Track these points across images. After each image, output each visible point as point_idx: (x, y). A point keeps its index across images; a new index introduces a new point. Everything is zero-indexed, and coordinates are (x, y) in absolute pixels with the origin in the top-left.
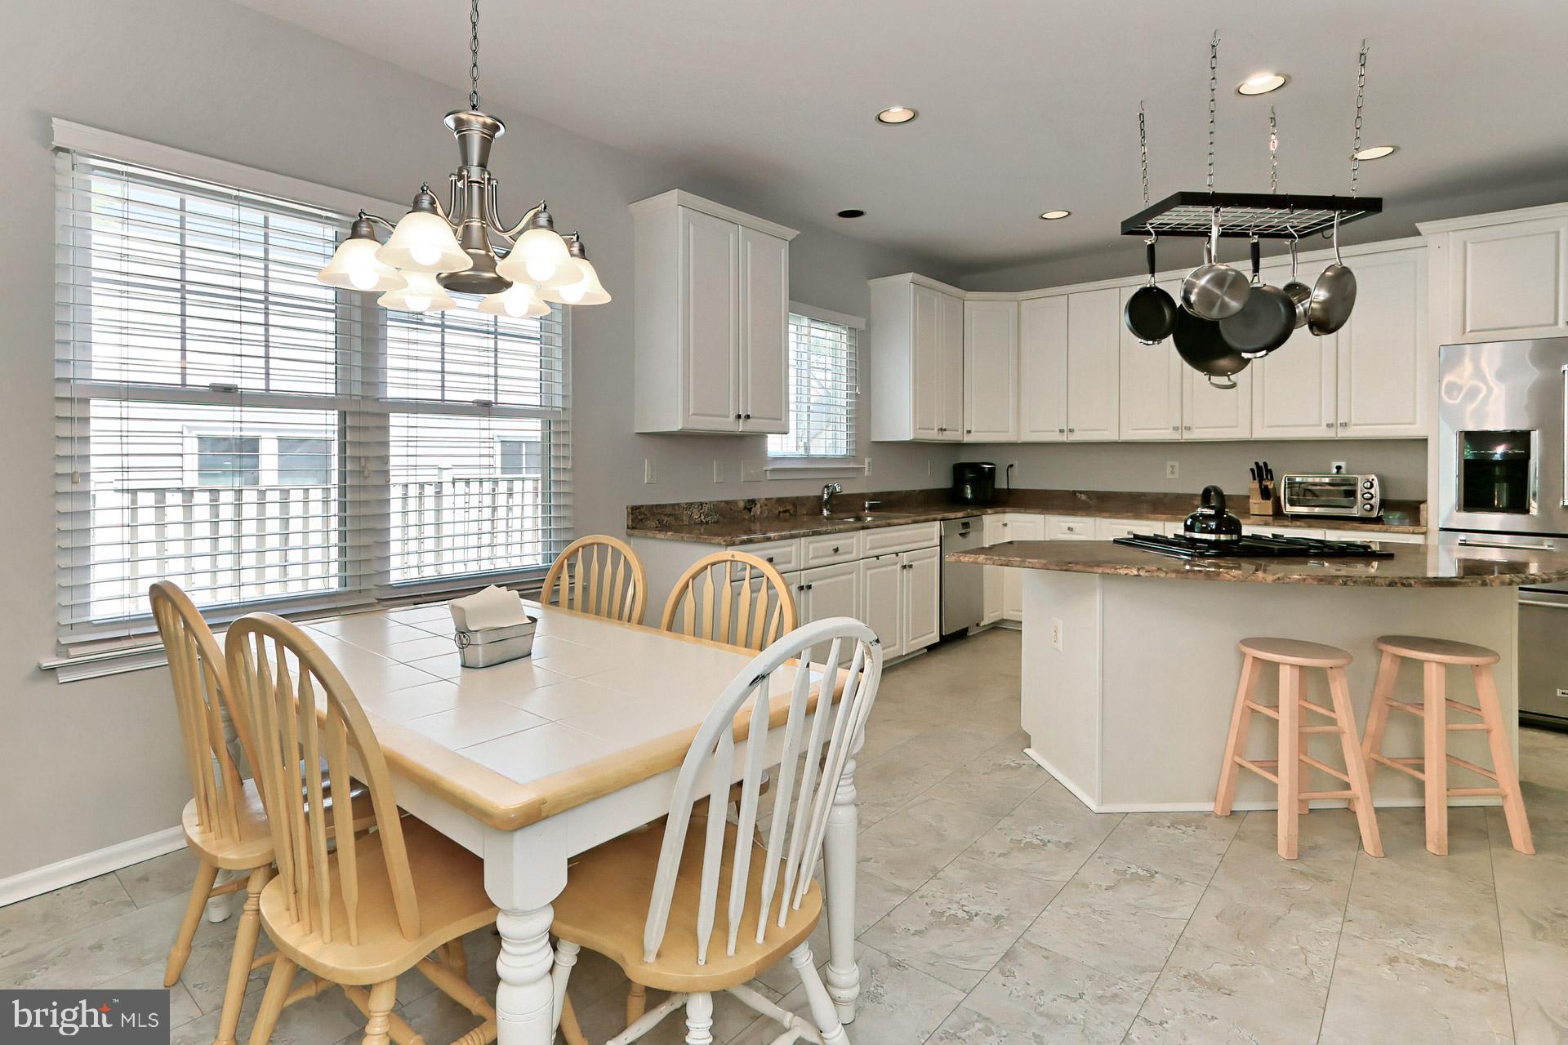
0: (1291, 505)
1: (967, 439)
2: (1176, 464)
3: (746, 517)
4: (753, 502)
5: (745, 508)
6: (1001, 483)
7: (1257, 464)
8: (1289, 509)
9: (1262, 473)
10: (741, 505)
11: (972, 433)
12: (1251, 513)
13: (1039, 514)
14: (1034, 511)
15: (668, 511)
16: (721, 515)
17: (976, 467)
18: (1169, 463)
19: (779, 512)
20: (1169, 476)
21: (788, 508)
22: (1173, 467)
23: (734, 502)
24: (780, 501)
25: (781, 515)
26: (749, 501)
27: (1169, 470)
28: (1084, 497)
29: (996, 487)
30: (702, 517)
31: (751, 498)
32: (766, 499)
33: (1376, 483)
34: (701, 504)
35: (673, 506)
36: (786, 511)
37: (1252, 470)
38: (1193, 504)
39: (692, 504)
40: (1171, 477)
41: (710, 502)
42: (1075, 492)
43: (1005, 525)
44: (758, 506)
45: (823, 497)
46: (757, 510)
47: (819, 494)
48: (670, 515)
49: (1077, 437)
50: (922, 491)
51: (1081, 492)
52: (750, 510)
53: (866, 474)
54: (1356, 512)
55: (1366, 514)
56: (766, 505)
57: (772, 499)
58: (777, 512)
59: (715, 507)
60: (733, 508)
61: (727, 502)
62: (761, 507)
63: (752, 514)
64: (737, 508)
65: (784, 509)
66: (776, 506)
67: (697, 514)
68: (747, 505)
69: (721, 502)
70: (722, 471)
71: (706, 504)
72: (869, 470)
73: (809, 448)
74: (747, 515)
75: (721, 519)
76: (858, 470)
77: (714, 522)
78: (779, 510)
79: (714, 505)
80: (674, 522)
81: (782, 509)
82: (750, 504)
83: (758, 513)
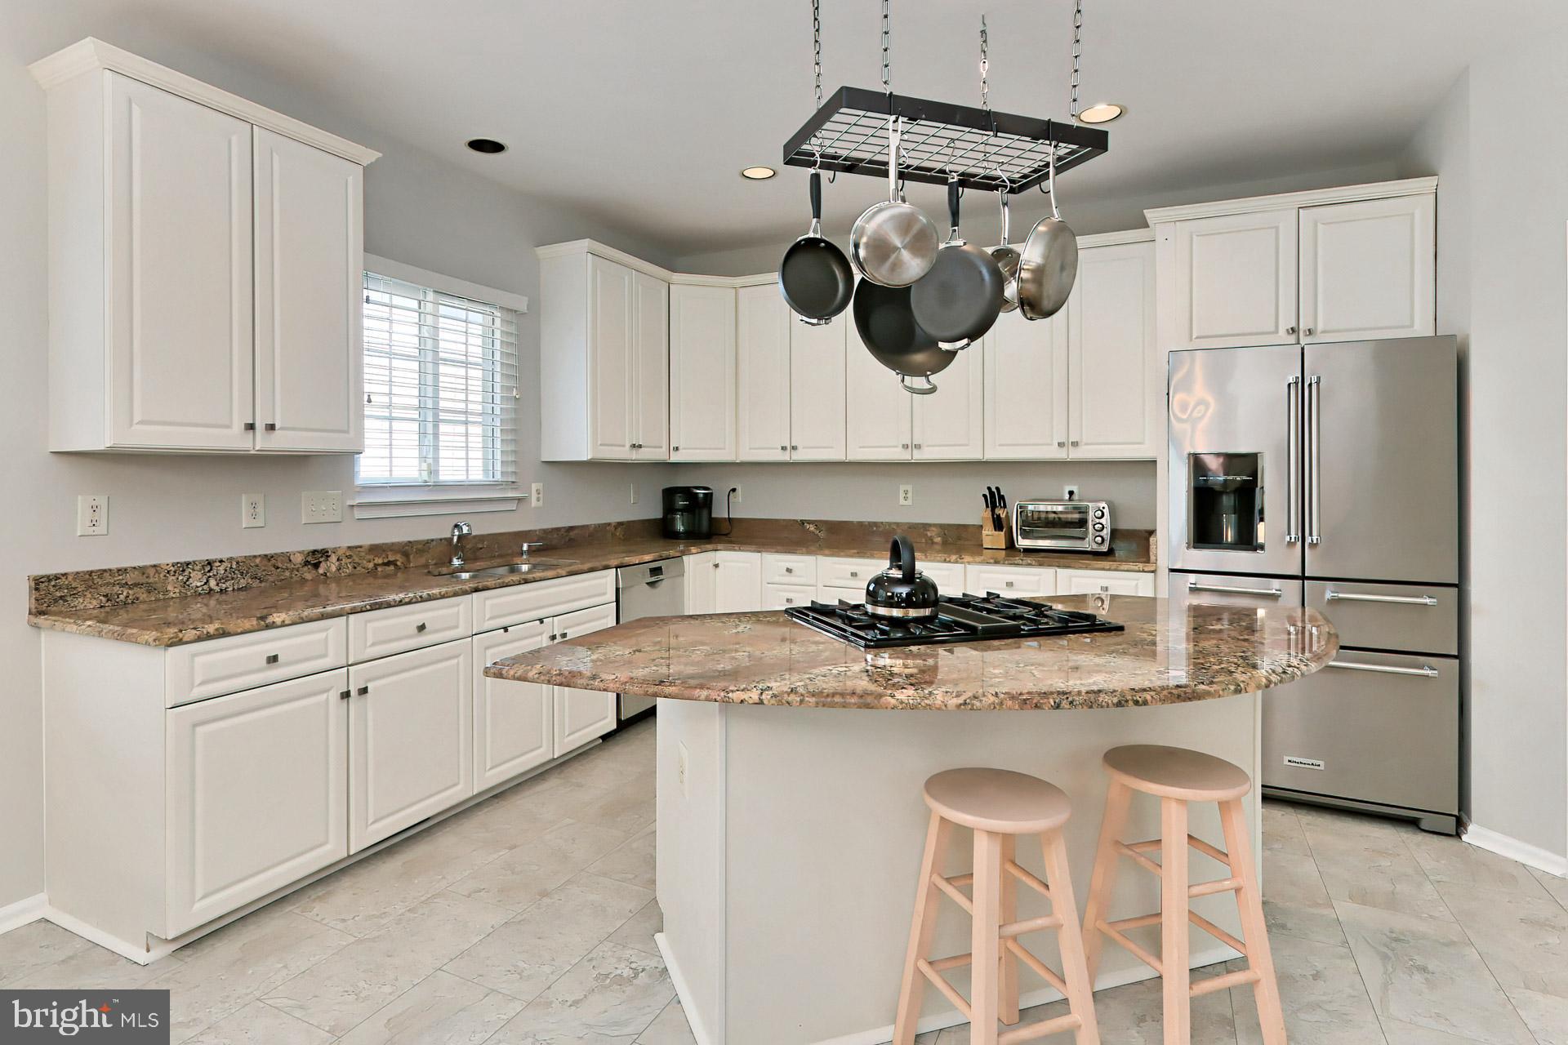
0: (1023, 538)
1: (675, 458)
2: (909, 488)
3: (308, 576)
4: (324, 553)
5: (307, 563)
6: (720, 511)
7: (989, 488)
8: (1023, 543)
9: (994, 499)
10: (299, 559)
11: (681, 451)
12: (985, 546)
13: (754, 551)
14: (748, 547)
15: (130, 578)
16: (254, 577)
17: (687, 492)
18: (902, 488)
19: (376, 565)
20: (902, 502)
21: (391, 558)
22: (906, 492)
23: (287, 557)
24: (375, 549)
25: (379, 569)
26: (314, 552)
27: (902, 495)
28: (812, 528)
29: (713, 516)
30: (212, 583)
31: (319, 547)
32: (349, 547)
33: (1106, 511)
34: (210, 563)
35: (142, 570)
36: (388, 564)
37: (985, 496)
38: (927, 535)
39: (188, 564)
40: (905, 503)
41: (230, 559)
42: (803, 522)
43: (716, 566)
44: (333, 558)
45: (452, 539)
46: (332, 565)
47: (449, 536)
48: (136, 585)
49: (799, 456)
50: (620, 524)
51: (809, 522)
52: (316, 566)
53: (533, 505)
54: (1088, 545)
55: (1095, 547)
56: (349, 557)
57: (361, 547)
58: (371, 565)
59: (242, 566)
60: (280, 565)
61: (266, 556)
62: (338, 560)
63: (321, 571)
64: (288, 565)
65: (386, 561)
66: (368, 557)
67: (200, 580)
68: (309, 559)
69: (255, 557)
70: (260, 509)
71: (221, 561)
72: (538, 500)
73: (437, 472)
74: (309, 575)
75: (256, 583)
76: (519, 500)
77: (239, 589)
78: (376, 562)
79: (238, 563)
80: (143, 596)
81: (380, 561)
82: (316, 558)
83: (334, 568)
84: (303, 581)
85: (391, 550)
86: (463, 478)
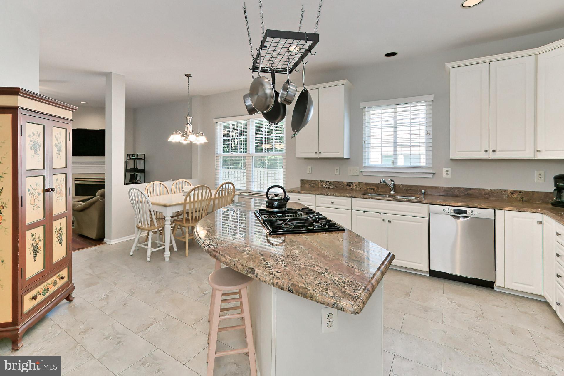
4: (352, 183)
5: (347, 185)
10: (345, 184)
15: (313, 182)
16: (335, 186)
19: (367, 189)
21: (372, 187)
23: (342, 183)
24: (367, 184)
25: (368, 190)
26: (349, 182)
30: (327, 186)
31: (351, 181)
32: (359, 183)
34: (326, 181)
35: (315, 181)
36: (371, 189)
39: (323, 181)
41: (330, 181)
44: (354, 185)
45: (391, 185)
48: (314, 184)
52: (350, 186)
53: (444, 177)
56: (359, 185)
57: (362, 183)
58: (365, 189)
59: (333, 183)
60: (341, 184)
61: (338, 182)
62: (356, 185)
63: (351, 187)
64: (343, 185)
65: (370, 188)
66: (365, 186)
67: (324, 185)
68: (348, 184)
69: (335, 181)
70: (338, 171)
71: (329, 181)
72: (447, 174)
73: (396, 163)
74: (348, 188)
75: (336, 188)
76: (434, 174)
77: (332, 188)
78: (367, 188)
79: (332, 182)
80: (315, 186)
81: (369, 188)
82: (350, 184)
83: (355, 188)
84: (346, 189)
85: (372, 185)
86: (409, 165)
